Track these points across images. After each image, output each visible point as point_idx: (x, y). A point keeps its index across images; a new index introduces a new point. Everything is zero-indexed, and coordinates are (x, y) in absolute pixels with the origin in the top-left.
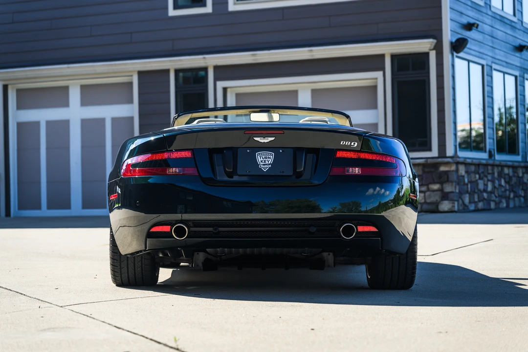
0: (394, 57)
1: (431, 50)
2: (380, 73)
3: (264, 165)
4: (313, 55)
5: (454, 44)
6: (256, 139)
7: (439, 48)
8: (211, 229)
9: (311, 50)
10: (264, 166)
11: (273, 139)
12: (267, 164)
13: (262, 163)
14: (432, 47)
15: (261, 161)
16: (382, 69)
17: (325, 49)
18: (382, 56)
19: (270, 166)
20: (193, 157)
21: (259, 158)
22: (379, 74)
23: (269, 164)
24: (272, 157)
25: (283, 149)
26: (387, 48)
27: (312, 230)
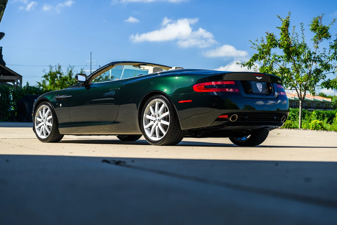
20: (235, 84)
27: (275, 118)
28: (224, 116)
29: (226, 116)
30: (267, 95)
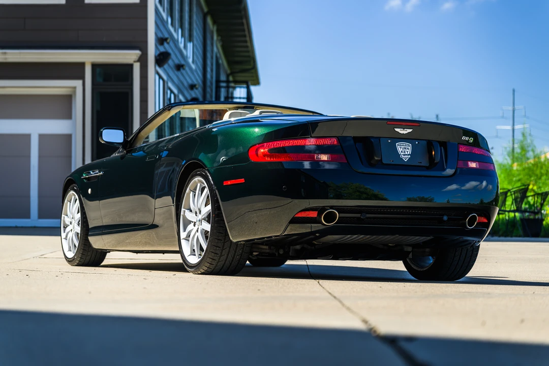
0: (95, 66)
1: (135, 62)
2: (80, 82)
3: (404, 155)
4: (6, 59)
5: (158, 58)
6: (396, 130)
7: (143, 60)
8: (358, 215)
9: (5, 53)
10: (404, 157)
11: (410, 130)
12: (406, 155)
13: (402, 153)
14: (137, 60)
15: (402, 152)
16: (82, 77)
17: (20, 53)
18: (82, 65)
19: (409, 156)
20: (339, 144)
21: (399, 148)
22: (78, 83)
23: (409, 155)
24: (410, 148)
25: (419, 141)
26: (88, 57)
27: (445, 218)
28: (307, 212)
29: (314, 214)
30: (427, 168)
